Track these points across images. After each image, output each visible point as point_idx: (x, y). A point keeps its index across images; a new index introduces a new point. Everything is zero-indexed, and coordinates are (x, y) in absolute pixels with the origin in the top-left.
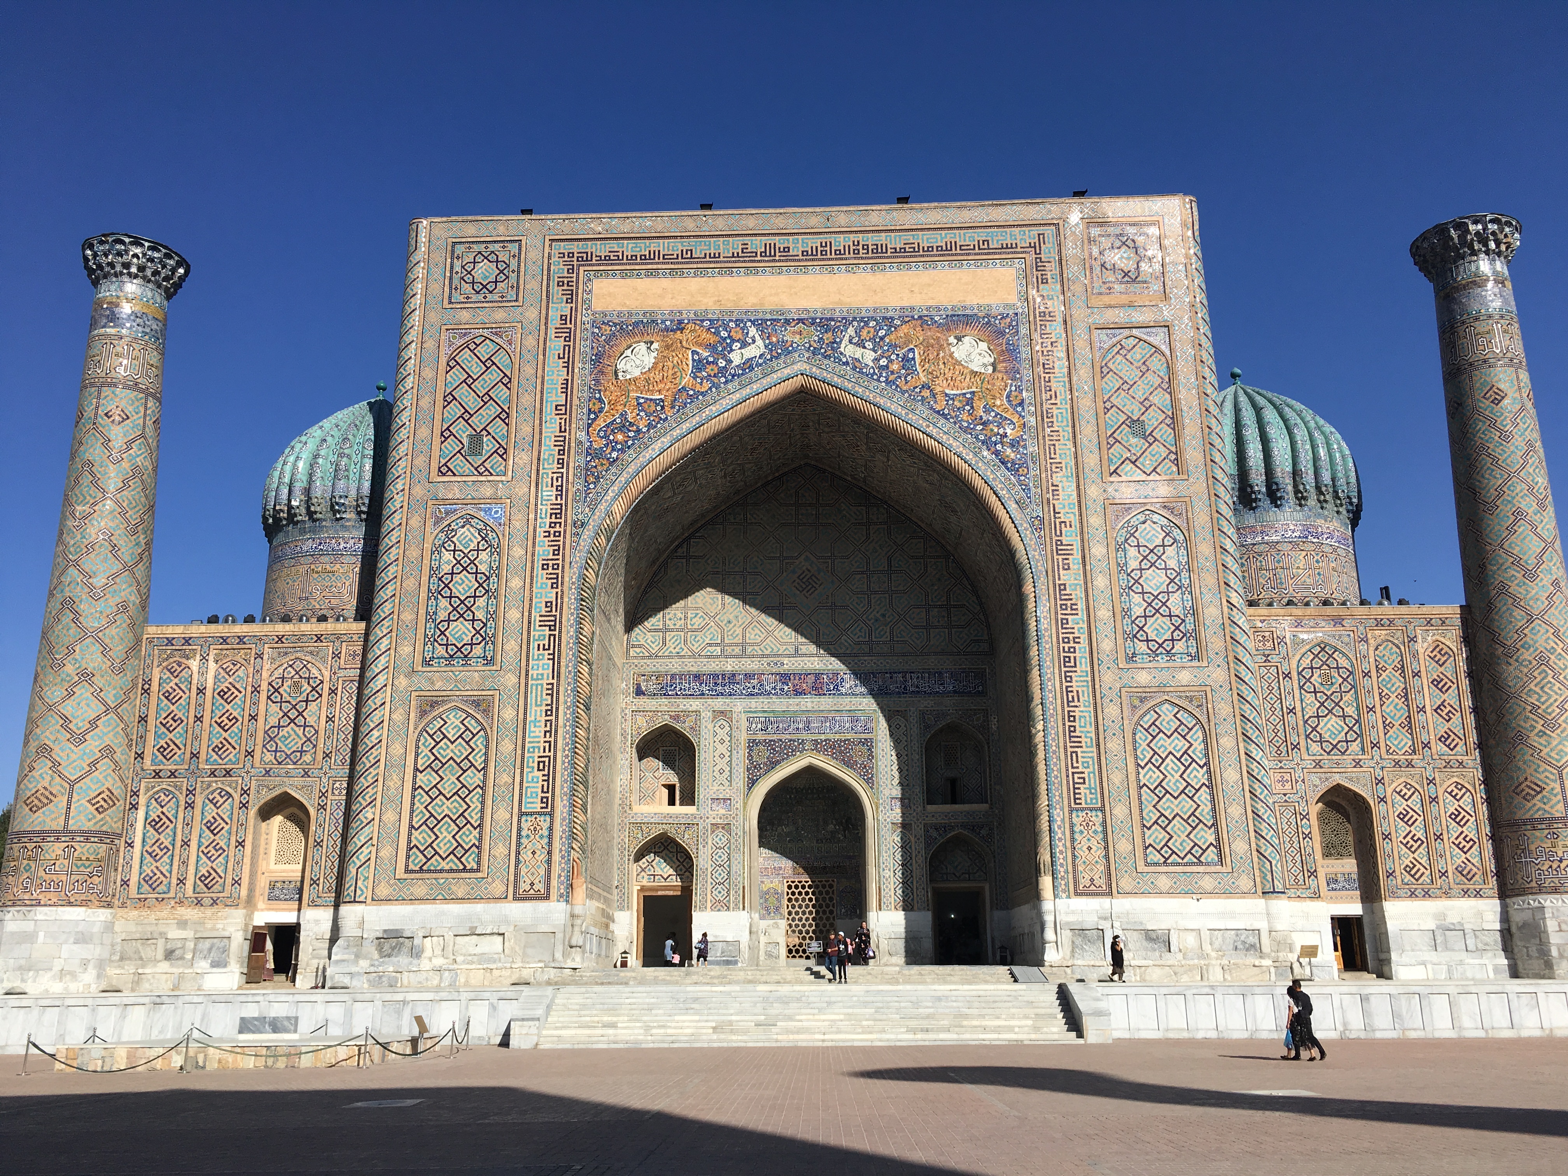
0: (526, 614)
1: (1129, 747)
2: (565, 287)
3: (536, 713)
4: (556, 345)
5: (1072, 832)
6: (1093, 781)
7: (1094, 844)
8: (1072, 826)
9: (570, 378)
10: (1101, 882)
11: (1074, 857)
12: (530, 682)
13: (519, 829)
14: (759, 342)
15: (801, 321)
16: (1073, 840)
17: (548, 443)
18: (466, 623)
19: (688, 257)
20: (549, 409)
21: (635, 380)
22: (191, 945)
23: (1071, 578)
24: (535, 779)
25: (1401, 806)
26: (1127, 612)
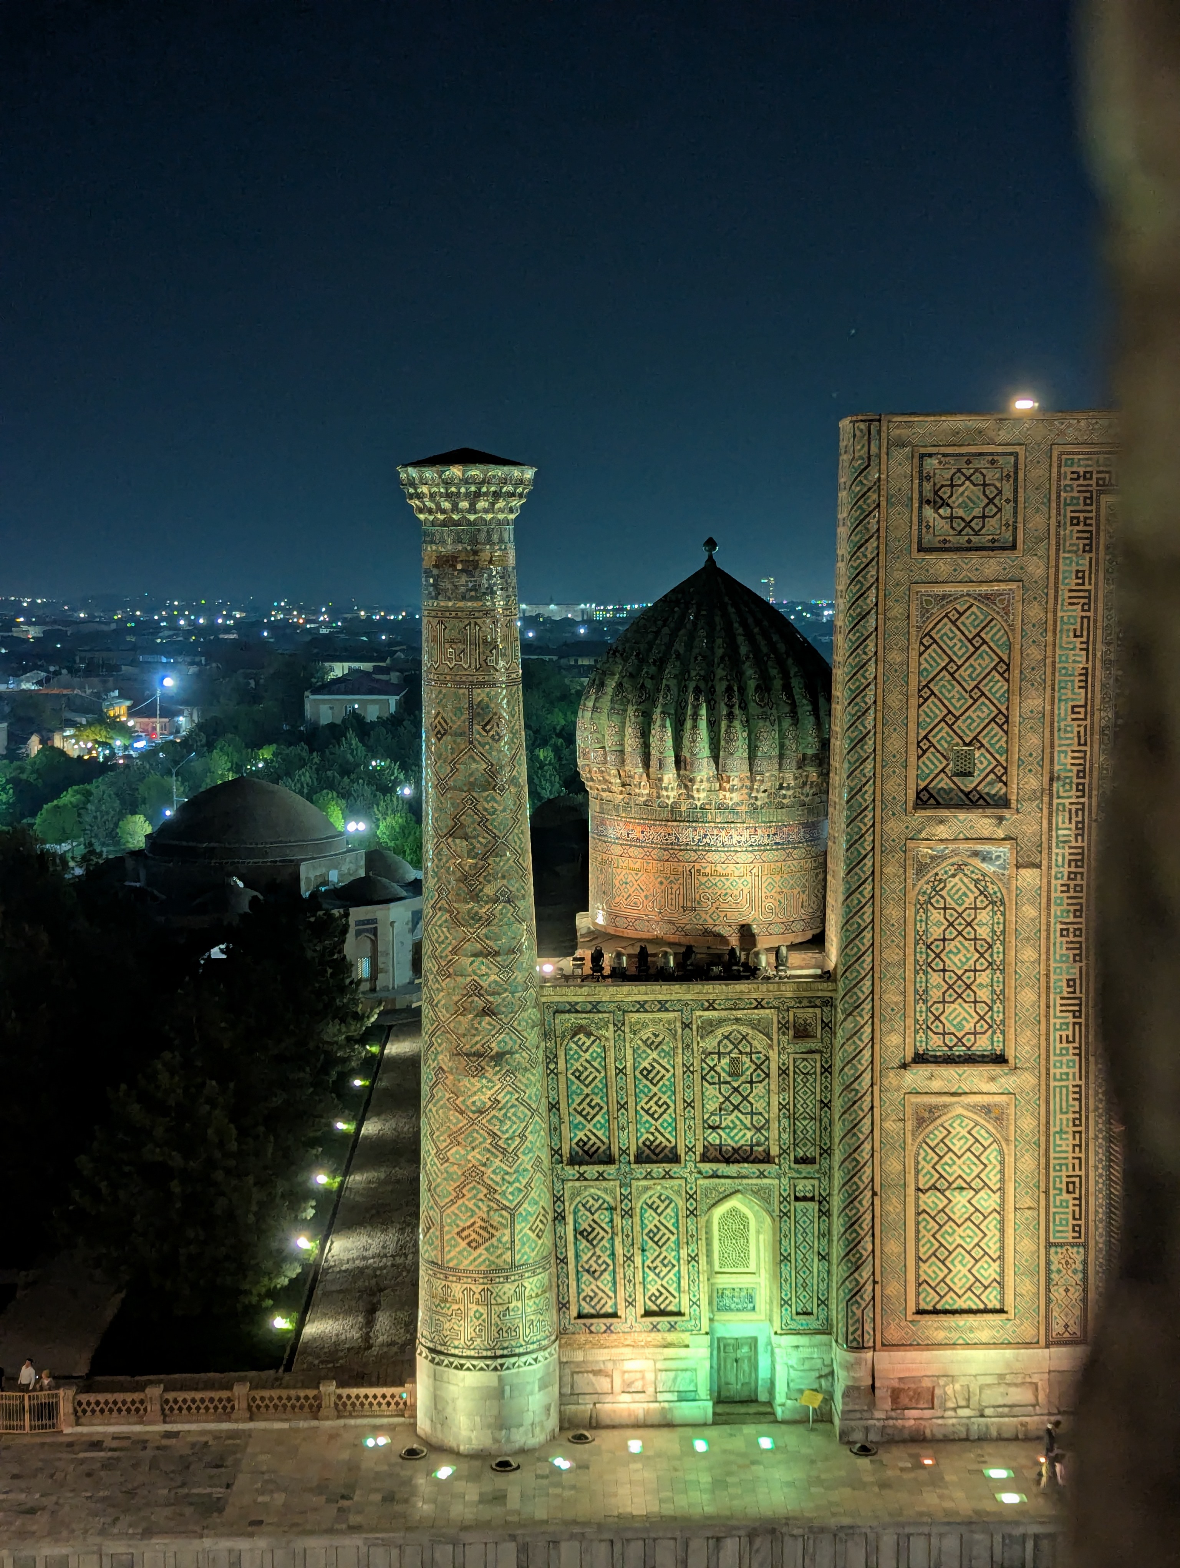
0: (1043, 996)
2: (1081, 527)
3: (1061, 1122)
4: (1070, 615)
9: (1090, 665)
12: (1052, 1084)
13: (1048, 1263)
17: (1063, 760)
18: (966, 1005)
24: (1063, 1203)
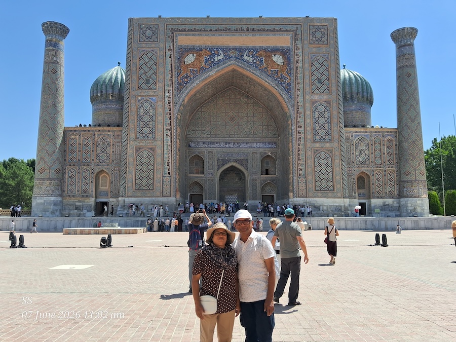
0: (163, 126)
1: (313, 162)
2: (171, 38)
3: (166, 151)
4: (168, 54)
5: (298, 183)
6: (304, 170)
7: (303, 185)
8: (298, 181)
9: (172, 63)
10: (304, 194)
11: (298, 188)
12: (164, 144)
13: (163, 180)
14: (222, 55)
15: (233, 49)
16: (298, 184)
17: (167, 81)
18: (147, 128)
19: (203, 30)
20: (167, 71)
21: (190, 64)
22: (82, 206)
23: (301, 120)
24: (166, 168)
25: (377, 177)
26: (314, 129)
